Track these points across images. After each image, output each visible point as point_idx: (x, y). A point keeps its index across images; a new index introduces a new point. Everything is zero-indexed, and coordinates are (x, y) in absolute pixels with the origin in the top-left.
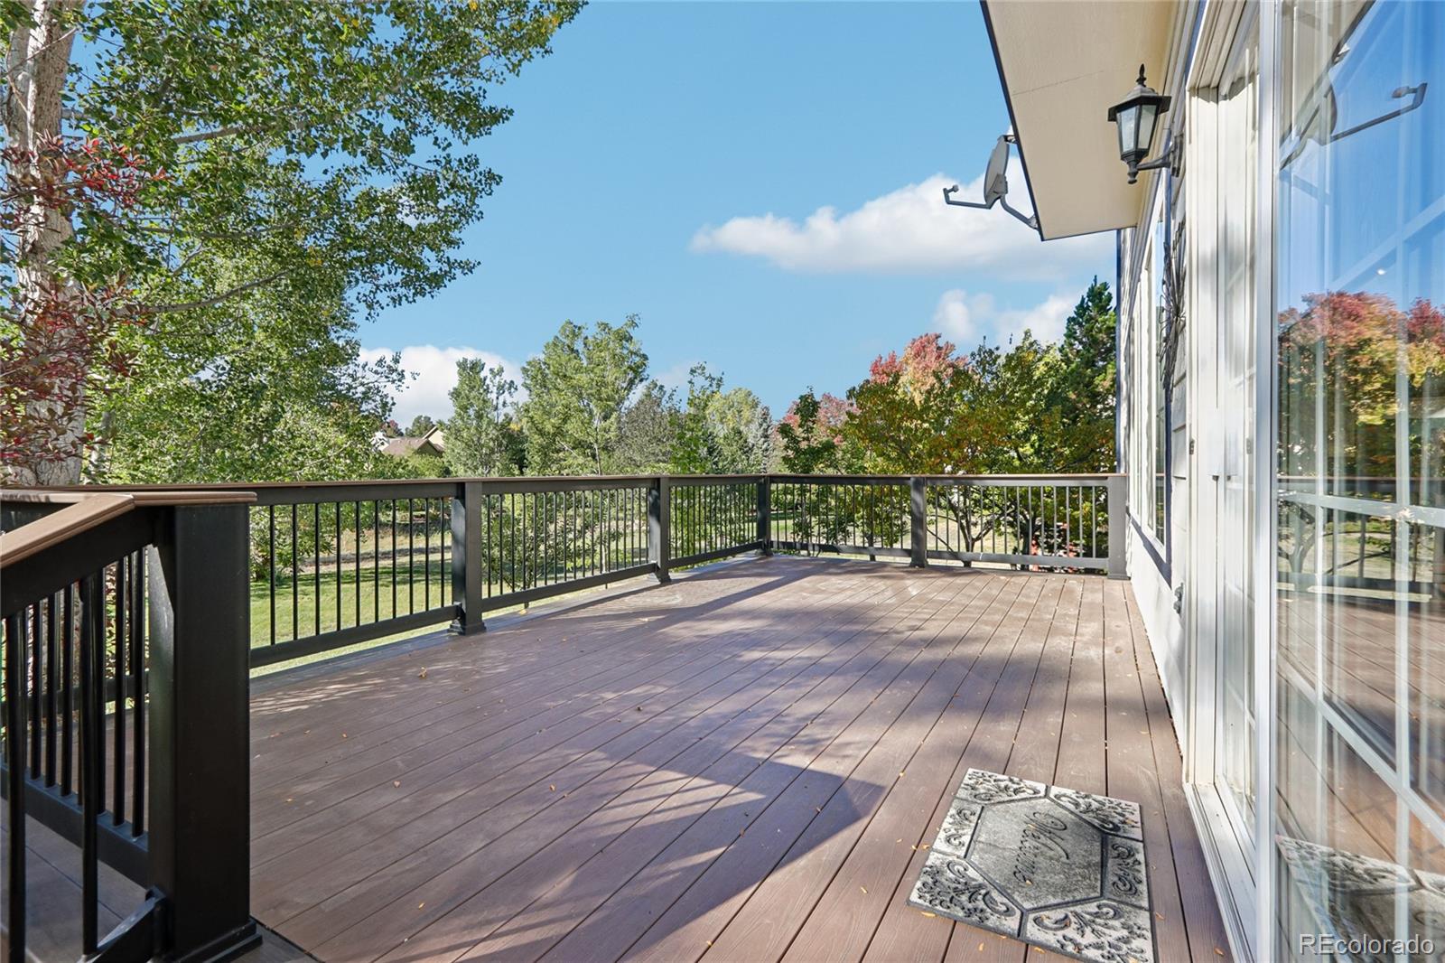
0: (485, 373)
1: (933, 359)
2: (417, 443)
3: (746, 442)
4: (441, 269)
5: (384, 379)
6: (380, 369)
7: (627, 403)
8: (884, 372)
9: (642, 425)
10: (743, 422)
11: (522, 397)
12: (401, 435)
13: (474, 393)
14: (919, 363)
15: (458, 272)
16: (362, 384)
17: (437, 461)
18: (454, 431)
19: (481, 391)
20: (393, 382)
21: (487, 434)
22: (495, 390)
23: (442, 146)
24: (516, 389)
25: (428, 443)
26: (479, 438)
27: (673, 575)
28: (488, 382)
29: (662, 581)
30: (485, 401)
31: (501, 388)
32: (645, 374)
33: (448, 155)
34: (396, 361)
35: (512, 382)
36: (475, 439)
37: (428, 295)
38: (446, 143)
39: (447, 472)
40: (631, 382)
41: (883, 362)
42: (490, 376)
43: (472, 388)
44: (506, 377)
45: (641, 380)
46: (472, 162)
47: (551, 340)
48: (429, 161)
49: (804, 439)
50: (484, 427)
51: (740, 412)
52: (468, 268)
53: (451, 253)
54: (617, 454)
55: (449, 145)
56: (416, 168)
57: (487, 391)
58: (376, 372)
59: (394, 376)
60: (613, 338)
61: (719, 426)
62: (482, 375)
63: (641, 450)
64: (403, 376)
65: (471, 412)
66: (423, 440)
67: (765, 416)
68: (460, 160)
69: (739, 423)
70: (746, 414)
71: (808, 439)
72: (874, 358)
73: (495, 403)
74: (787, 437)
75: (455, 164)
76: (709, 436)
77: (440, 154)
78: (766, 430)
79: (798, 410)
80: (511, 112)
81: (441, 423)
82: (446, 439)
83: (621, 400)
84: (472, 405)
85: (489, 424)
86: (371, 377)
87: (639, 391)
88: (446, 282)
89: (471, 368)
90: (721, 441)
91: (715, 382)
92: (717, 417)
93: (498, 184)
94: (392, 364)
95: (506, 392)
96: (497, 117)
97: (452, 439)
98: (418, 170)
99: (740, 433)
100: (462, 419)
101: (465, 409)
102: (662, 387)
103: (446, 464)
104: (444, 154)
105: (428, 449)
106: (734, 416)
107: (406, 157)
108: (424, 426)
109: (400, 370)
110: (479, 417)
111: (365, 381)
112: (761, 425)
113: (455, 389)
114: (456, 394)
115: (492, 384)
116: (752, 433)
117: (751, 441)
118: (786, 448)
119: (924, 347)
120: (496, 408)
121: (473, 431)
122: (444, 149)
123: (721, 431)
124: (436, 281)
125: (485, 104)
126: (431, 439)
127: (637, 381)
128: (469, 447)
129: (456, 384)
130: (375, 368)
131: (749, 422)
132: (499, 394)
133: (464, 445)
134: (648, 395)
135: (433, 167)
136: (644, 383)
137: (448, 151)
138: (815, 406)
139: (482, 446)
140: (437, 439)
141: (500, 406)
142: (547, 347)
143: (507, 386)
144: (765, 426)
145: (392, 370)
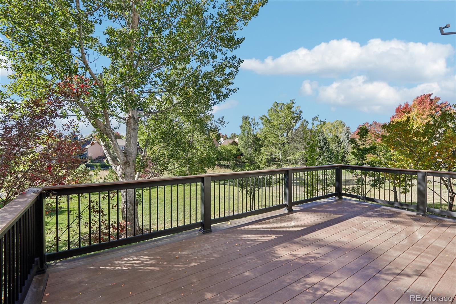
0: (250, 120)
1: (428, 104)
2: (231, 141)
3: (339, 140)
4: (226, 93)
5: (219, 124)
6: (218, 122)
7: (295, 127)
8: (402, 111)
9: (299, 135)
10: (339, 133)
11: (261, 126)
12: (228, 138)
13: (247, 126)
14: (420, 107)
15: (232, 92)
16: (214, 126)
17: (236, 147)
18: (241, 138)
19: (249, 125)
20: (222, 125)
21: (250, 139)
22: (253, 125)
23: (224, 54)
24: (259, 124)
25: (234, 141)
26: (248, 140)
27: (294, 208)
28: (250, 123)
29: (289, 211)
30: (250, 128)
31: (254, 124)
32: (301, 117)
33: (227, 57)
34: (223, 119)
35: (258, 122)
36: (247, 140)
37: (223, 101)
38: (225, 53)
39: (239, 150)
40: (297, 120)
41: (402, 107)
42: (251, 121)
43: (246, 125)
44: (256, 121)
45: (300, 119)
46: (234, 57)
47: (270, 108)
48: (221, 60)
49: (361, 145)
50: (249, 136)
51: (337, 129)
52: (235, 91)
53: (230, 87)
54: (291, 144)
55: (226, 53)
56: (218, 62)
57: (250, 125)
58: (218, 123)
59: (222, 123)
60: (285, 108)
61: (329, 134)
62: (249, 120)
63: (299, 143)
64: (224, 123)
65: (246, 132)
66: (233, 140)
67: (348, 130)
68: (230, 58)
69: (337, 133)
70: (340, 129)
71: (363, 145)
72: (398, 106)
73: (253, 129)
74: (353, 144)
75: (228, 59)
76: (325, 139)
77: (224, 57)
78: (348, 135)
79: (358, 133)
80: (244, 39)
81: (237, 136)
82: (239, 140)
83: (293, 126)
84: (246, 130)
85: (251, 135)
86: (216, 124)
87: (299, 124)
88: (229, 96)
89: (246, 119)
90: (330, 140)
91: (322, 123)
92: (328, 131)
93: (242, 63)
94: (221, 120)
95: (256, 125)
96: (240, 41)
97: (240, 140)
98: (219, 63)
99: (337, 137)
100: (243, 134)
101: (244, 131)
102: (307, 121)
103: (239, 148)
104: (225, 56)
105: (234, 143)
106: (335, 130)
107: (215, 60)
108: (234, 136)
109: (223, 121)
110: (248, 133)
111: (215, 125)
112: (346, 134)
113: (241, 125)
114: (241, 127)
115: (252, 123)
116: (342, 137)
117: (342, 139)
118: (353, 148)
119: (423, 100)
120: (253, 131)
121: (246, 137)
122: (224, 55)
123: (329, 136)
124: (226, 96)
125: (236, 38)
126: (235, 140)
127: (298, 120)
128: (245, 142)
129: (242, 124)
130: (217, 121)
131: (341, 133)
132: (254, 126)
133: (244, 142)
134: (303, 124)
135: (222, 61)
136: (301, 120)
137: (226, 55)
138: (367, 131)
139: (249, 142)
140: (236, 140)
141: (254, 130)
142: (269, 110)
143: (256, 123)
144: (347, 134)
145: (222, 122)
